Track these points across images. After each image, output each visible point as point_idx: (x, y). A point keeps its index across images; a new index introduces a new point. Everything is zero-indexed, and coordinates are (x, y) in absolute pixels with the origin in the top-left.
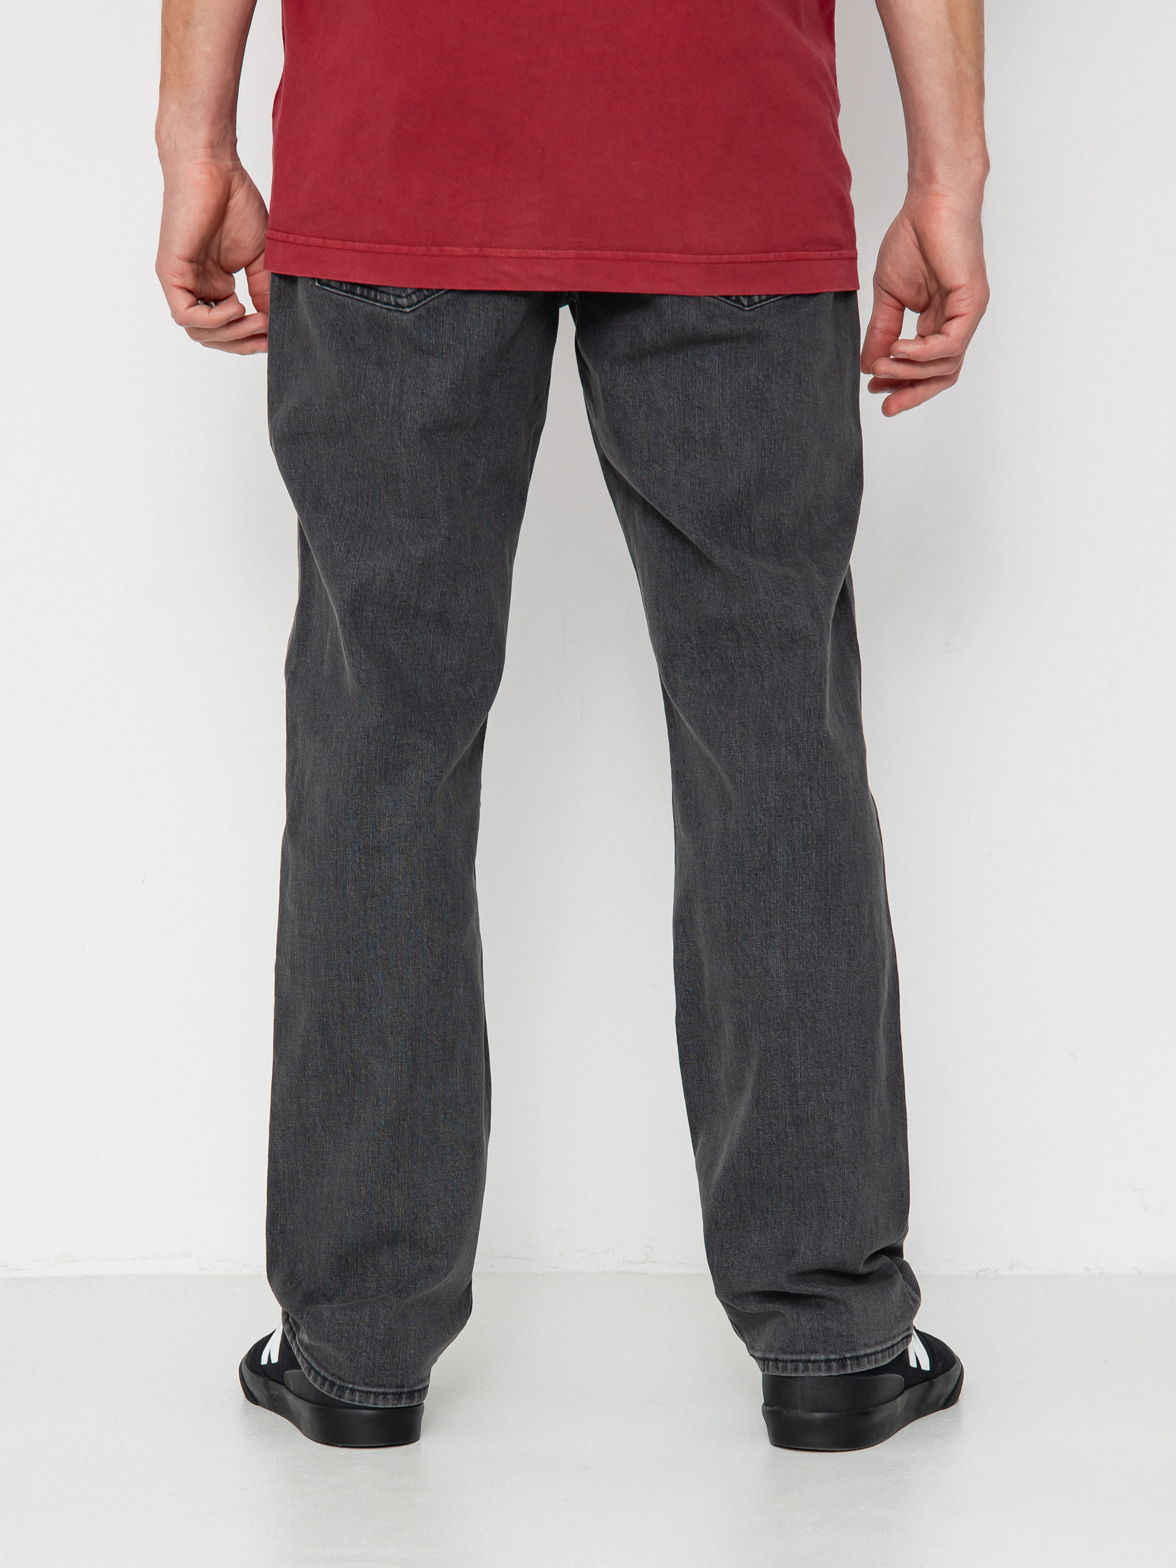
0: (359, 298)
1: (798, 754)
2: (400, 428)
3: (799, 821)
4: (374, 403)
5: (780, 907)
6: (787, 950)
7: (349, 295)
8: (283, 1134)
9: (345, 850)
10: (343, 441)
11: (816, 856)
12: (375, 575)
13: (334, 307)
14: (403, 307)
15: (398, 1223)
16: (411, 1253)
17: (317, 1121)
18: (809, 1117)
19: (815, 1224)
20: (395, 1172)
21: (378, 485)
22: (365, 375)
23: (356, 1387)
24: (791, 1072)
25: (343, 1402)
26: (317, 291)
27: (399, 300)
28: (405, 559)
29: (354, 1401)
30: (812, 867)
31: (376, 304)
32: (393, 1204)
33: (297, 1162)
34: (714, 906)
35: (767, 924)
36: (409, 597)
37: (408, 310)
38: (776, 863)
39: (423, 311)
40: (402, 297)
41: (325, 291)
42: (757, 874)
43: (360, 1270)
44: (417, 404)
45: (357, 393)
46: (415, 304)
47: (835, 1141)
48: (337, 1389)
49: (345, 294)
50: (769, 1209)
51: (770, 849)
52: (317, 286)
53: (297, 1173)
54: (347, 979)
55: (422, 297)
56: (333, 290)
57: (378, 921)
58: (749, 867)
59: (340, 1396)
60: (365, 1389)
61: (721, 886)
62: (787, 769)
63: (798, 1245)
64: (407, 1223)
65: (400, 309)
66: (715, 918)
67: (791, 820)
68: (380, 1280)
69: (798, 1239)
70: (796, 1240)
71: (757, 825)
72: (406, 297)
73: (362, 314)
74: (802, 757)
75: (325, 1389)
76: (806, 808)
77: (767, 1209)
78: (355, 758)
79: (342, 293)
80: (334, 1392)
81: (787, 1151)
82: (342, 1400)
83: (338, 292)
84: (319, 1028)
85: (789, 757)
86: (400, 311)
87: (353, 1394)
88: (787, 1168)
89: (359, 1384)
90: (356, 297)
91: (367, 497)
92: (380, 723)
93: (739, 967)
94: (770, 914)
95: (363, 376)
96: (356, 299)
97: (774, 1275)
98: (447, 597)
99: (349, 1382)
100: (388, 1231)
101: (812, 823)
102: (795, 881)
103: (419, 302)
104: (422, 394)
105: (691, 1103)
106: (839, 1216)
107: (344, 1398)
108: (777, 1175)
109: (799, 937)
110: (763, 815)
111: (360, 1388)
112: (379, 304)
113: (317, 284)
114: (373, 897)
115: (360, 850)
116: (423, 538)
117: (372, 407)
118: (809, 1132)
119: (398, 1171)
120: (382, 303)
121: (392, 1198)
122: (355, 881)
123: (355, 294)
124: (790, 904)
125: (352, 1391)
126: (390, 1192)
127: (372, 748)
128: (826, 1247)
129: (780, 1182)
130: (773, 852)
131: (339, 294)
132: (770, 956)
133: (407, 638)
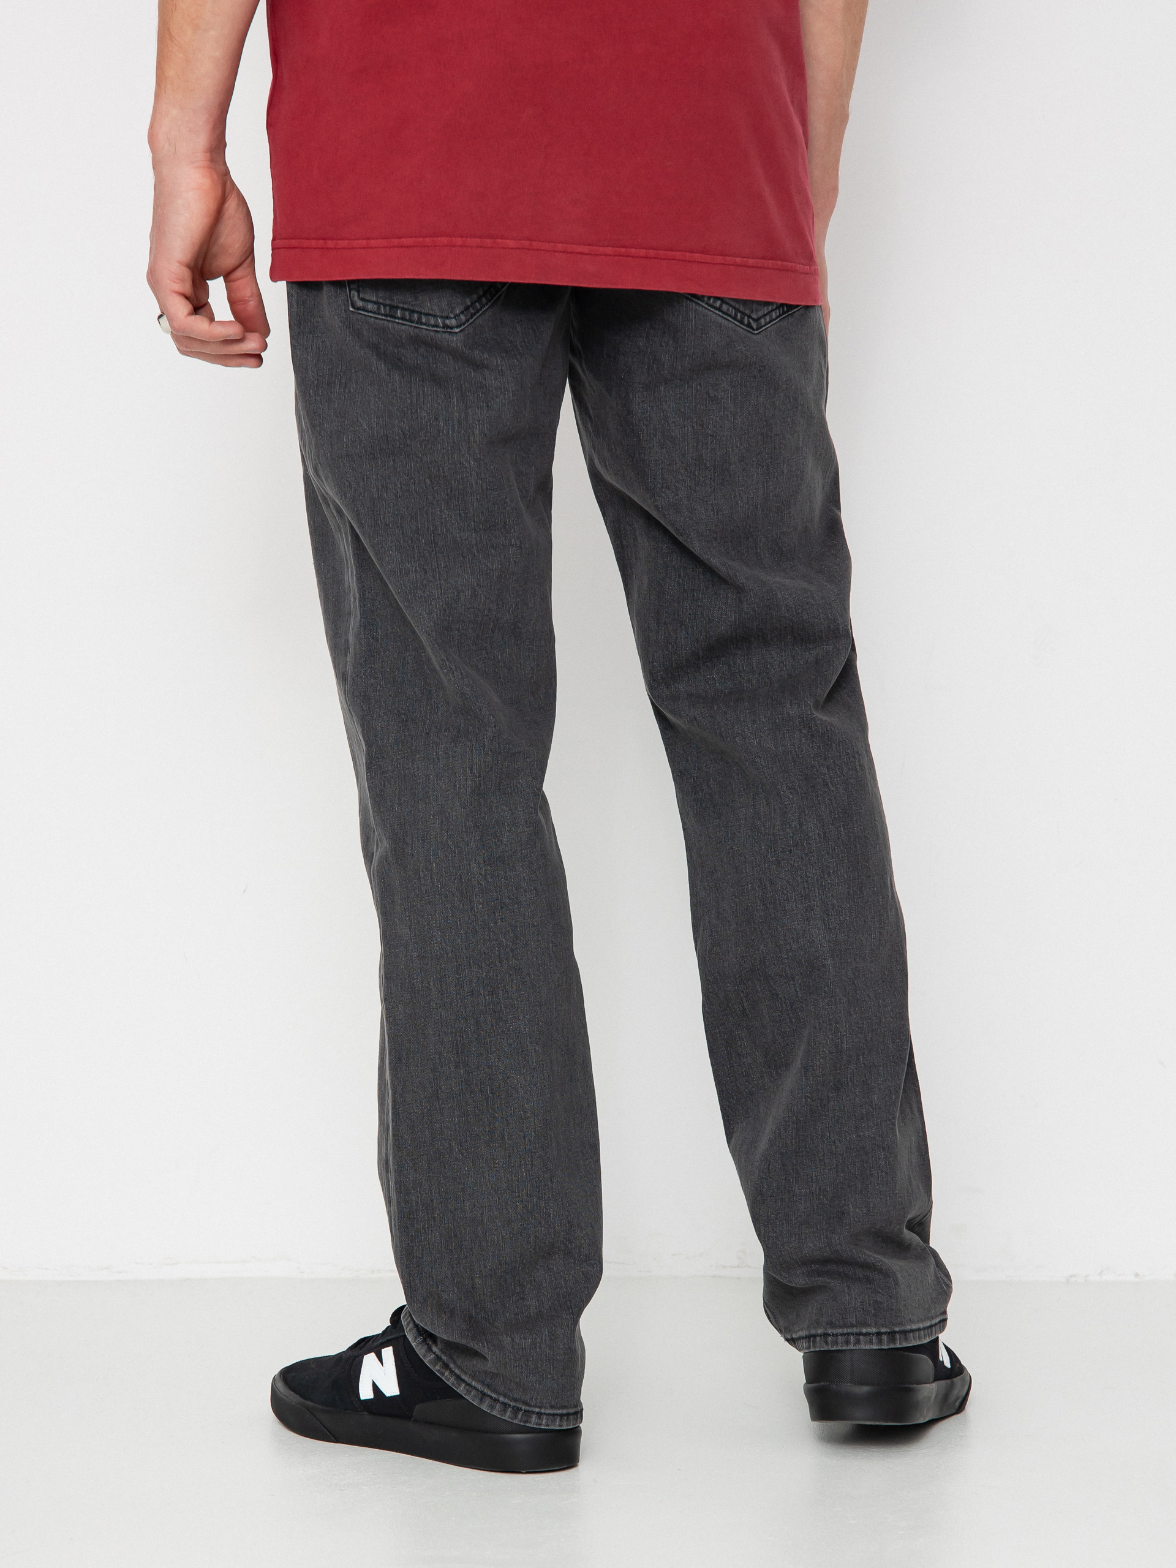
0: (400, 321)
1: (813, 736)
2: (469, 443)
3: (824, 797)
4: (436, 419)
5: (817, 880)
6: (828, 920)
7: (389, 318)
8: (414, 1164)
9: (469, 864)
10: (393, 460)
11: (844, 829)
12: (459, 593)
13: (372, 332)
14: (452, 328)
15: (555, 1234)
16: (564, 1264)
17: (453, 1143)
18: (849, 1080)
19: (859, 1185)
20: (549, 1183)
21: (437, 501)
22: (423, 391)
23: (543, 1411)
24: (839, 1039)
25: (528, 1427)
26: (351, 316)
27: (448, 322)
28: (484, 572)
29: (541, 1424)
30: (842, 840)
31: (421, 327)
32: (549, 1215)
33: (431, 1190)
34: (748, 888)
35: (806, 898)
36: (490, 610)
37: (457, 330)
38: (809, 837)
39: (471, 330)
40: (451, 318)
41: (361, 316)
42: (791, 850)
43: (518, 1289)
44: (484, 417)
45: (417, 411)
46: (464, 324)
47: (874, 1104)
48: (523, 1415)
49: (384, 318)
50: (814, 1178)
51: (801, 824)
52: (351, 311)
53: (432, 1201)
54: (481, 994)
55: (469, 316)
56: (370, 314)
57: (509, 931)
58: (781, 844)
59: (525, 1422)
60: (551, 1412)
61: (753, 867)
62: (802, 751)
63: (846, 1205)
64: (563, 1233)
65: (449, 330)
66: (748, 900)
67: (817, 796)
68: (540, 1296)
69: (845, 1200)
70: (843, 1202)
71: (786, 803)
72: (455, 317)
73: (406, 336)
74: (816, 739)
75: (507, 1415)
76: (827, 785)
77: (812, 1177)
78: (471, 770)
79: (380, 317)
80: (520, 1417)
81: (829, 1116)
82: (528, 1425)
83: (376, 316)
84: (453, 1048)
85: (803, 739)
86: (448, 332)
87: (540, 1418)
88: (830, 1134)
89: (546, 1408)
90: (397, 321)
91: (427, 514)
92: (495, 733)
93: (781, 942)
94: (808, 888)
95: (421, 393)
96: (396, 322)
97: (827, 1238)
98: (519, 607)
99: (535, 1406)
100: (545, 1243)
101: (835, 798)
102: (828, 853)
103: (467, 321)
104: (488, 406)
105: (723, 1091)
106: (882, 1172)
107: (530, 1422)
108: (820, 1141)
109: (838, 906)
110: (791, 793)
111: (547, 1411)
112: (425, 327)
113: (351, 309)
114: (502, 908)
115: (485, 862)
116: (495, 550)
117: (434, 423)
118: (849, 1096)
119: (552, 1182)
120: (428, 326)
121: (547, 1209)
122: (482, 893)
123: (395, 318)
124: (826, 876)
125: (539, 1414)
126: (545, 1204)
127: (489, 759)
128: (874, 1204)
129: (823, 1149)
130: (804, 827)
131: (377, 318)
132: (812, 928)
133: (487, 653)
